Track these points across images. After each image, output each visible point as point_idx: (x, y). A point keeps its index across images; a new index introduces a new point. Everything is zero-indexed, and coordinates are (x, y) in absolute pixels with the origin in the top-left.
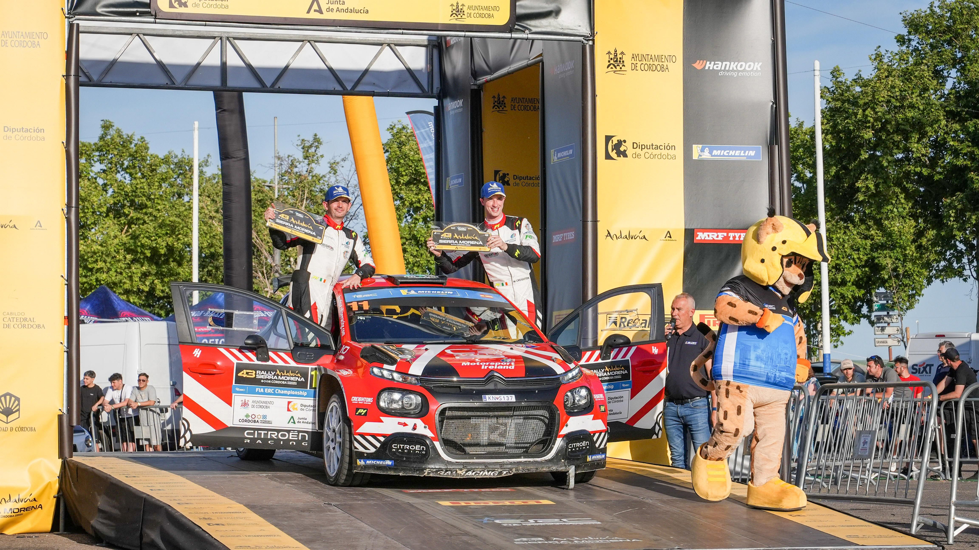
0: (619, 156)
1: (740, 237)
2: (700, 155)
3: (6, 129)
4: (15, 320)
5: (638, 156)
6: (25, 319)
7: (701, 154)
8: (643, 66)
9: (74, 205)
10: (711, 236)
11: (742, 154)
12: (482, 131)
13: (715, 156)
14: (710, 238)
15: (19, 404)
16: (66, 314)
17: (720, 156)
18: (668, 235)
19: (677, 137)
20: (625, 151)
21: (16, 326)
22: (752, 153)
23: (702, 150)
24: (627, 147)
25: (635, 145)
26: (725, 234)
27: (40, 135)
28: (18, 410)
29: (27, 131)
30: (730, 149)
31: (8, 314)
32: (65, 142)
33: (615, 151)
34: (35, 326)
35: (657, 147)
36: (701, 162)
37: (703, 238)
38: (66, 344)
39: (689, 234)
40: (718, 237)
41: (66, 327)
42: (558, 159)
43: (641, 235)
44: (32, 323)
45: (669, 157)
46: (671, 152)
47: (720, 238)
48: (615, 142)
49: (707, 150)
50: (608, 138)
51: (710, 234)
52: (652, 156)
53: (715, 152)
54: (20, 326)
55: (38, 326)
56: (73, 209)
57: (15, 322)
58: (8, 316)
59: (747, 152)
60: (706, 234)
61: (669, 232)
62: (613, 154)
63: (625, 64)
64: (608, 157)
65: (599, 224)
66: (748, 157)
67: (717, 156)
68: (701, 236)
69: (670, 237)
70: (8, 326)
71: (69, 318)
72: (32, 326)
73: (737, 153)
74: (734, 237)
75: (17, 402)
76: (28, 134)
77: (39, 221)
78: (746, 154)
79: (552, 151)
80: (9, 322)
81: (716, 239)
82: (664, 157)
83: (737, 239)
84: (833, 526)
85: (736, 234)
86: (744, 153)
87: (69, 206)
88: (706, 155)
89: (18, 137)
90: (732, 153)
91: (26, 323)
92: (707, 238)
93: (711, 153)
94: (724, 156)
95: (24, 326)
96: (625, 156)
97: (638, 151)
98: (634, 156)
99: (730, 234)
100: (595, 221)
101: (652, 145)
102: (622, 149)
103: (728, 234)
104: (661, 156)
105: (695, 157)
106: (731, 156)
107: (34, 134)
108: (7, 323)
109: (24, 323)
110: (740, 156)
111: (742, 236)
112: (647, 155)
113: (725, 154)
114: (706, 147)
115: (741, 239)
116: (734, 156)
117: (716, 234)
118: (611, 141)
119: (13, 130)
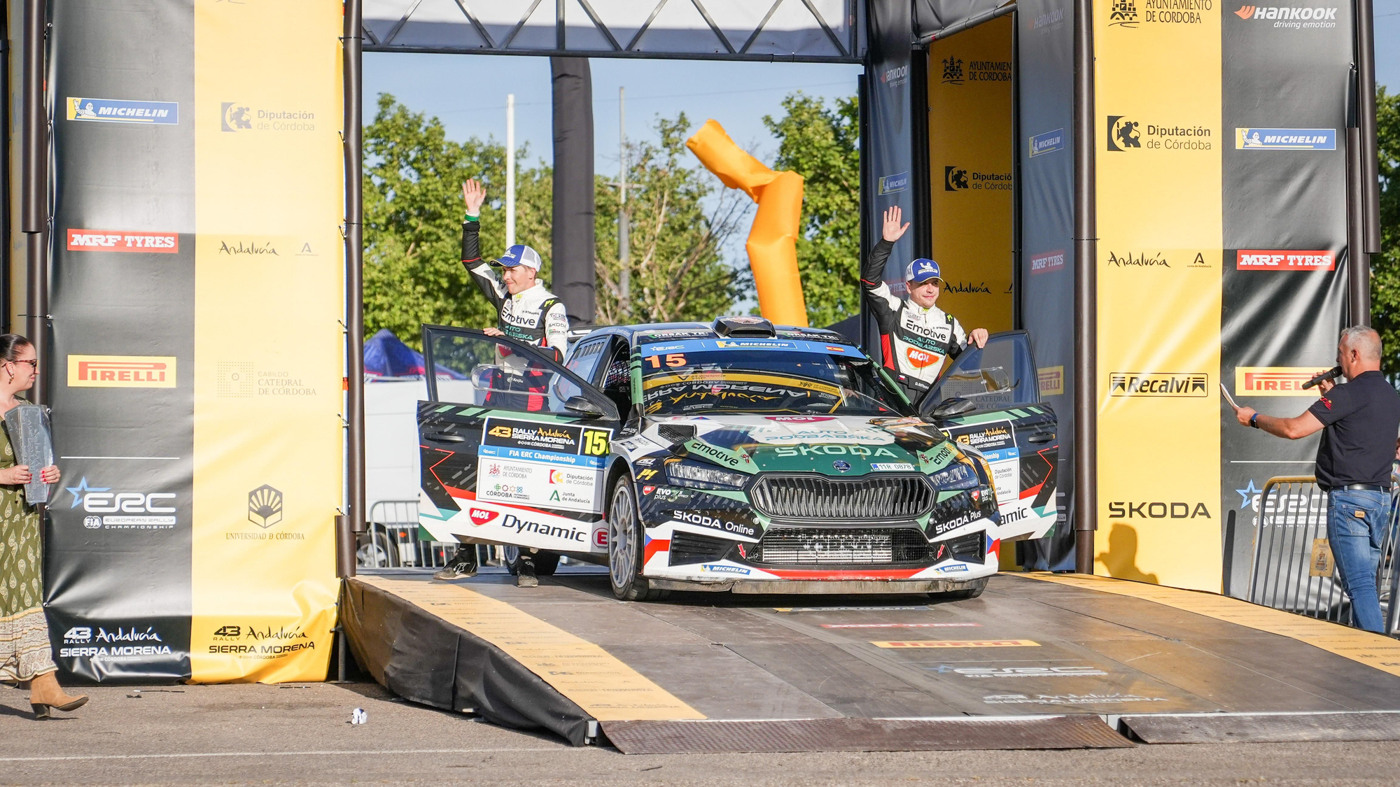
0: (1127, 145)
1: (1304, 261)
2: (1246, 144)
3: (261, 114)
4: (275, 382)
5: (1155, 145)
6: (289, 382)
7: (1248, 141)
8: (1163, 15)
9: (355, 220)
10: (1261, 260)
11: (1308, 141)
12: (927, 110)
13: (1268, 144)
14: (1261, 263)
15: (281, 501)
16: (345, 375)
17: (1275, 144)
18: (1199, 259)
19: (1213, 118)
20: (1137, 138)
21: (276, 391)
22: (1322, 140)
23: (1250, 136)
24: (1140, 132)
25: (1152, 130)
26: (1282, 257)
27: (309, 121)
28: (280, 509)
29: (290, 116)
30: (1291, 134)
31: (265, 374)
32: (342, 132)
33: (1122, 138)
34: (302, 392)
35: (1184, 133)
36: (1246, 153)
37: (1250, 264)
38: (345, 417)
39: (1230, 257)
40: (1271, 261)
41: (345, 392)
42: (1040, 150)
43: (1160, 259)
44: (298, 388)
45: (1202, 146)
46: (1204, 139)
47: (1275, 263)
48: (1122, 125)
49: (1256, 136)
50: (1112, 120)
51: (1261, 257)
52: (1176, 145)
53: (1268, 139)
54: (282, 392)
55: (307, 392)
56: (355, 227)
57: (275, 386)
58: (265, 378)
59: (1315, 138)
60: (1254, 257)
61: (1200, 254)
62: (1119, 143)
63: (1137, 12)
64: (1112, 147)
65: (1099, 244)
66: (1315, 145)
67: (1271, 144)
68: (1248, 261)
69: (1202, 262)
70: (265, 392)
71: (349, 381)
72: (298, 392)
73: (1301, 139)
74: (1296, 261)
75: (278, 499)
76: (292, 121)
77: (307, 244)
78: (1314, 141)
79: (1031, 139)
80: (267, 386)
81: (1269, 264)
82: (1194, 146)
83: (1300, 264)
85: (1298, 257)
86: (1311, 139)
87: (348, 222)
88: (1255, 143)
89: (277, 126)
90: (1293, 139)
91: (290, 387)
92: (1256, 263)
93: (1262, 139)
94: (1281, 143)
95: (287, 392)
96: (1137, 145)
97: (1156, 137)
98: (1150, 145)
99: (1289, 257)
100: (1093, 240)
102: (1132, 135)
103: (1286, 258)
104: (1190, 146)
105: (1239, 145)
106: (1292, 144)
107: (301, 121)
108: (264, 388)
109: (287, 387)
110: (1304, 144)
111: (1307, 260)
112: (1169, 144)
113: (1283, 141)
114: (1255, 131)
115: (1306, 264)
116: (1297, 144)
117: (1268, 257)
118: (1116, 124)
119: (271, 116)
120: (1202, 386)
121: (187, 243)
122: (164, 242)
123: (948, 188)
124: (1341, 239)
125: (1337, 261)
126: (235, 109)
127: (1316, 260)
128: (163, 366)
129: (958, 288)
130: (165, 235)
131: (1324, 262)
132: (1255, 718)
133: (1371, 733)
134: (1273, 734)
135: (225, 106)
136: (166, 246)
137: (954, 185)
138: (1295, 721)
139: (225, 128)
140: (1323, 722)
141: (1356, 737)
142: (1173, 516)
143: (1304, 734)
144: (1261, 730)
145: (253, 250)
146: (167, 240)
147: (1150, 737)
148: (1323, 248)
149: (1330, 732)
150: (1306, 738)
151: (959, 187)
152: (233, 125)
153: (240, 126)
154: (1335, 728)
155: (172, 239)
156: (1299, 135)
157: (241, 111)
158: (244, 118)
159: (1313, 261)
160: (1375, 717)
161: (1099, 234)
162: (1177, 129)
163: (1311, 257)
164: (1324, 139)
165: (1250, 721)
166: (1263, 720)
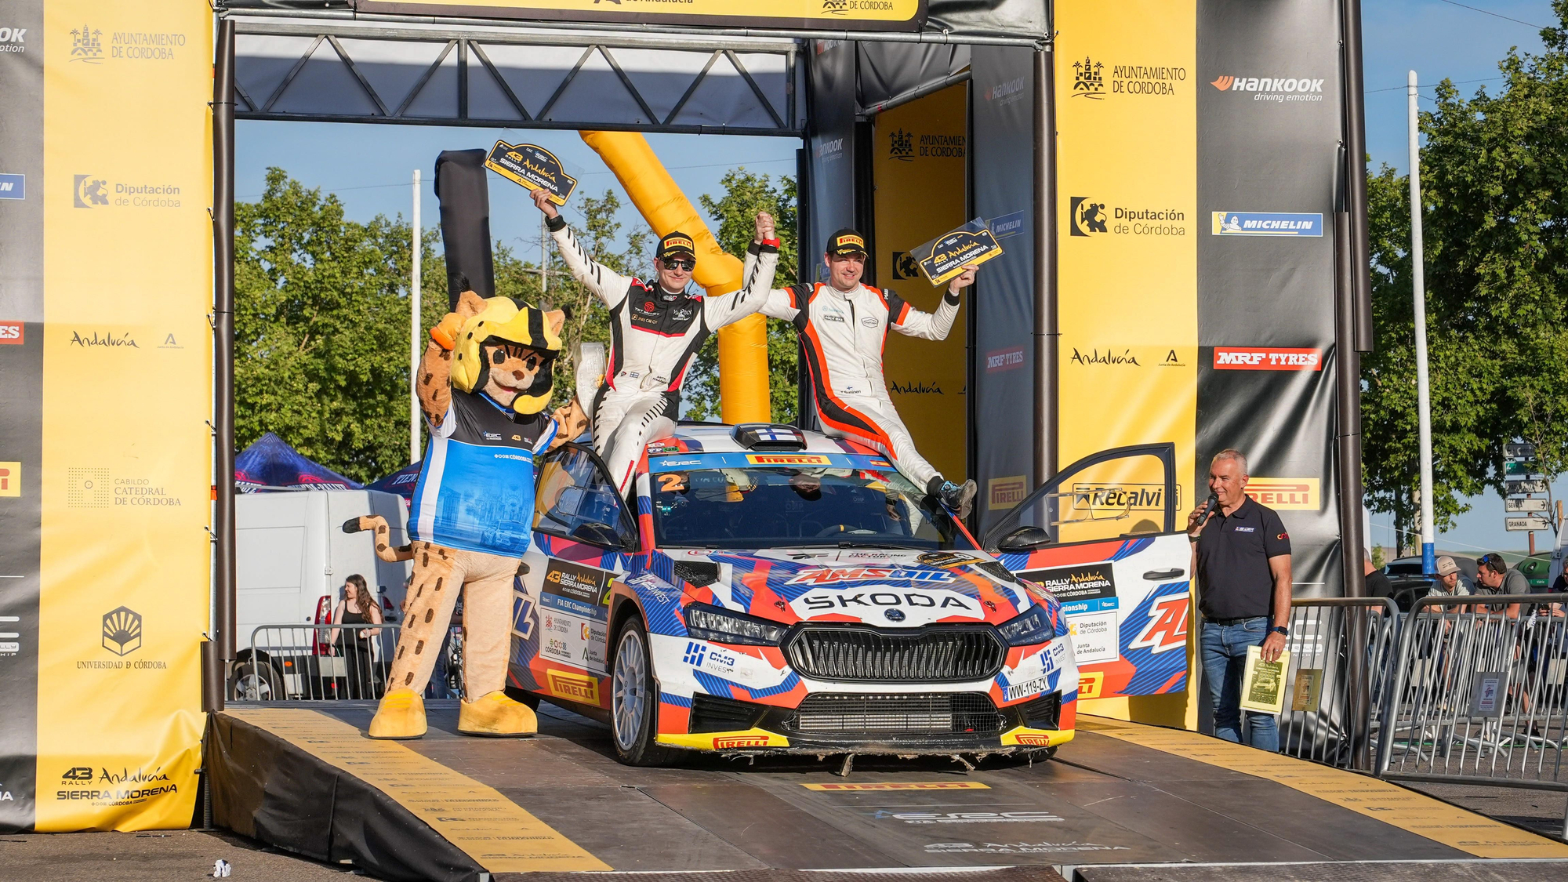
0: (1093, 230)
1: (1287, 359)
2: (1223, 229)
3: (120, 189)
4: (133, 491)
5: (1122, 230)
6: (150, 491)
7: (1226, 226)
9: (225, 309)
10: (1240, 358)
11: (1292, 226)
12: (873, 189)
13: (1247, 229)
14: (1240, 362)
15: (139, 626)
16: (213, 482)
17: (1256, 229)
18: (1172, 357)
19: (1187, 202)
20: (1103, 222)
21: (135, 501)
23: (1228, 221)
24: (1106, 215)
25: (1119, 213)
26: (1264, 355)
27: (173, 197)
28: (139, 635)
29: (153, 190)
30: (1276, 219)
31: (122, 482)
32: (212, 209)
33: (1086, 222)
34: (164, 502)
35: (1155, 216)
36: (1225, 240)
37: (1228, 362)
38: (213, 530)
39: (1206, 355)
40: (1251, 359)
41: (213, 502)
42: (997, 234)
43: (1128, 357)
44: (160, 497)
45: (1174, 231)
46: (1177, 223)
47: (1255, 362)
48: (1087, 207)
49: (1235, 220)
50: (1076, 202)
51: (1240, 355)
52: (1146, 230)
53: (1248, 224)
54: (141, 501)
55: (170, 502)
56: (225, 315)
57: (134, 495)
58: (123, 486)
59: (1300, 223)
60: (1233, 355)
61: (1172, 352)
62: (1084, 227)
64: (1075, 231)
65: (1061, 339)
66: (1300, 231)
67: (1251, 229)
68: (1225, 359)
69: (1176, 360)
70: (123, 501)
71: (218, 489)
72: (160, 501)
73: (1284, 225)
74: (1278, 360)
75: (136, 623)
76: (155, 196)
77: (171, 335)
78: (1298, 227)
79: (987, 222)
80: (124, 495)
81: (1248, 362)
82: (1166, 231)
83: (1283, 363)
84: (1437, 827)
85: (1281, 355)
86: (1295, 224)
87: (218, 310)
88: (1234, 228)
89: (138, 202)
90: (1275, 224)
91: (151, 496)
92: (1234, 362)
93: (1241, 224)
94: (1262, 229)
95: (148, 501)
96: (1103, 229)
97: (1124, 221)
98: (1118, 230)
99: (1271, 355)
100: (1054, 335)
101: (1147, 212)
102: (1098, 218)
103: (1267, 356)
104: (1162, 230)
105: (1216, 231)
106: (1274, 230)
107: (164, 197)
108: (121, 497)
109: (147, 496)
110: (1288, 230)
111: (1291, 359)
112: (1138, 229)
113: (1265, 226)
114: (1233, 215)
115: (1290, 363)
116: (1279, 230)
117: (1248, 355)
118: (1080, 206)
119: (131, 190)
121: (34, 333)
122: (7, 332)
123: (897, 276)
124: (1329, 336)
125: (1324, 360)
126: (89, 182)
127: (1301, 359)
128: (6, 472)
129: (907, 388)
130: (9, 324)
131: (1310, 361)
132: (1225, 869)
135: (79, 179)
136: (10, 336)
137: (902, 273)
138: (1269, 872)
139: (78, 204)
140: (1300, 873)
145: (109, 342)
146: (10, 329)
148: (1308, 345)
151: (909, 275)
152: (87, 200)
153: (95, 202)
155: (17, 328)
156: (1282, 219)
157: (97, 185)
158: (100, 193)
159: (1298, 360)
160: (1357, 868)
161: (1062, 328)
163: (1296, 355)
164: (1308, 225)
165: (1218, 872)
166: (1234, 870)
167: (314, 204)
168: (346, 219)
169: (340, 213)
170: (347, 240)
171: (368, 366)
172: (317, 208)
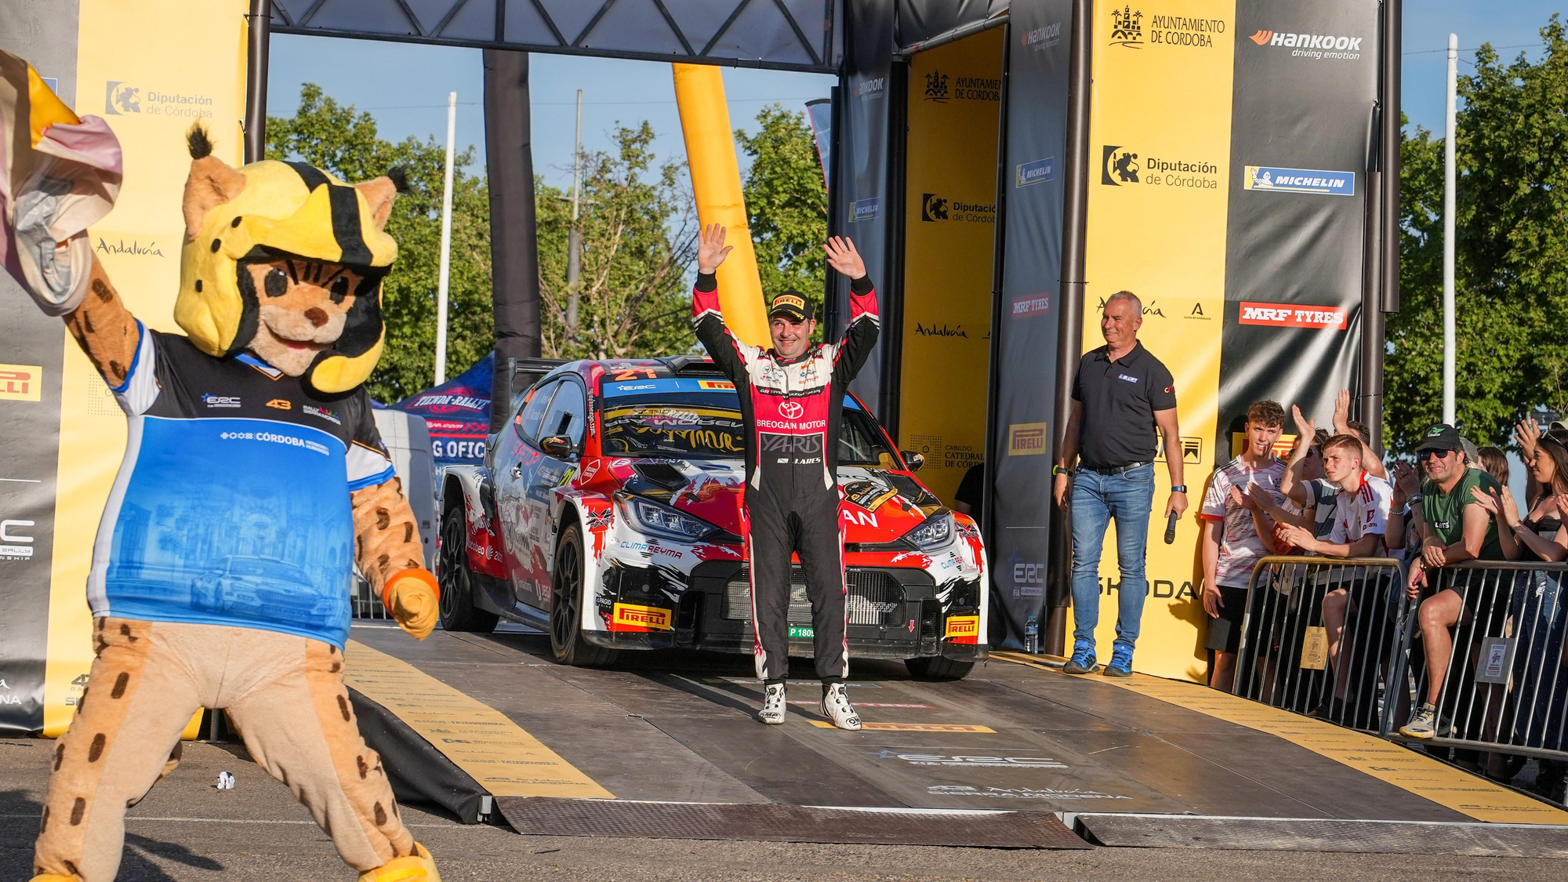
0: (1124, 179)
1: (1313, 317)
2: (1255, 184)
3: (152, 97)
5: (1155, 180)
7: (1257, 181)
8: (1170, 35)
10: (1266, 314)
11: (1323, 184)
12: (906, 130)
13: (1279, 185)
14: (1266, 318)
17: (1288, 185)
18: (1198, 310)
19: (1220, 154)
20: (1135, 171)
22: (1339, 183)
23: (1260, 176)
24: (1138, 165)
25: (1152, 163)
26: (1290, 312)
27: (205, 106)
29: (185, 100)
30: (1304, 175)
32: (243, 121)
33: (1118, 171)
35: (1188, 168)
36: (1254, 194)
37: (1253, 318)
39: (1232, 309)
40: (1277, 316)
42: (1027, 180)
43: (1154, 308)
45: (1206, 184)
46: (1209, 176)
47: (1281, 318)
48: (1119, 155)
49: (1267, 176)
50: (1108, 151)
51: (1266, 311)
52: (1178, 182)
53: (1280, 180)
59: (1331, 181)
60: (1258, 311)
61: (1198, 305)
62: (1115, 176)
63: (1141, 32)
64: (1107, 180)
65: (1087, 287)
66: (1332, 189)
67: (1283, 185)
68: (1252, 314)
69: (1201, 313)
73: (1316, 182)
74: (1304, 317)
76: (186, 105)
78: (1330, 185)
79: (1018, 167)
81: (1274, 319)
82: (1198, 184)
83: (1309, 320)
84: (1441, 789)
85: (1307, 313)
86: (1327, 182)
88: (1266, 184)
89: (170, 109)
90: (1307, 181)
92: (1260, 317)
93: (1273, 180)
94: (1294, 185)
96: (1135, 179)
97: (1156, 172)
98: (1150, 180)
99: (1296, 312)
100: (1081, 283)
102: (1130, 168)
103: (1293, 313)
104: (1193, 183)
105: (1248, 185)
106: (1306, 186)
107: (197, 106)
110: (1319, 187)
111: (1316, 317)
112: (1170, 180)
113: (1297, 183)
114: (1265, 171)
115: (1316, 321)
116: (1311, 187)
117: (1274, 312)
118: (1113, 155)
119: (163, 99)
120: (1195, 452)
123: (926, 218)
124: (1353, 294)
125: (1349, 319)
126: (122, 89)
127: (1326, 317)
128: (26, 376)
129: (932, 330)
131: (1333, 321)
132: (1226, 822)
133: (1352, 844)
134: (1245, 841)
135: (111, 86)
137: (932, 215)
138: (1269, 827)
139: (110, 109)
140: (1301, 830)
141: (1335, 848)
142: (1156, 595)
143: (1279, 843)
144: (1232, 836)
145: (135, 250)
147: (1108, 839)
148: (1332, 304)
149: (1306, 841)
150: (1281, 847)
151: (938, 217)
152: (119, 106)
153: (127, 109)
154: (1314, 837)
156: (1314, 176)
157: (129, 92)
158: (132, 100)
159: (1323, 318)
160: (1358, 827)
161: (1089, 276)
162: (1180, 164)
163: (1321, 313)
164: (1338, 183)
165: (1220, 825)
166: (1235, 824)
167: (348, 122)
168: (378, 137)
169: (373, 132)
170: (378, 159)
171: (395, 286)
172: (351, 126)
